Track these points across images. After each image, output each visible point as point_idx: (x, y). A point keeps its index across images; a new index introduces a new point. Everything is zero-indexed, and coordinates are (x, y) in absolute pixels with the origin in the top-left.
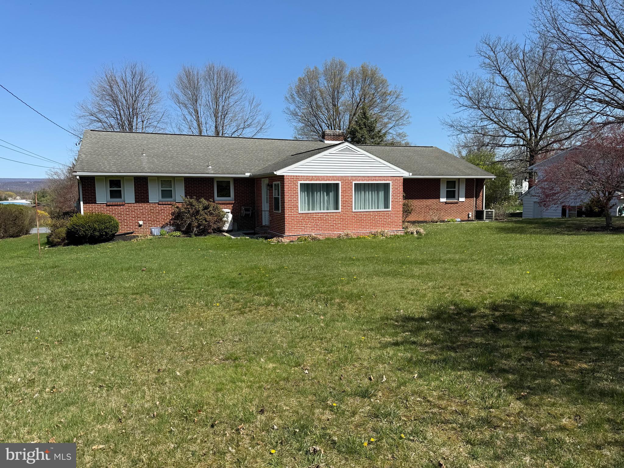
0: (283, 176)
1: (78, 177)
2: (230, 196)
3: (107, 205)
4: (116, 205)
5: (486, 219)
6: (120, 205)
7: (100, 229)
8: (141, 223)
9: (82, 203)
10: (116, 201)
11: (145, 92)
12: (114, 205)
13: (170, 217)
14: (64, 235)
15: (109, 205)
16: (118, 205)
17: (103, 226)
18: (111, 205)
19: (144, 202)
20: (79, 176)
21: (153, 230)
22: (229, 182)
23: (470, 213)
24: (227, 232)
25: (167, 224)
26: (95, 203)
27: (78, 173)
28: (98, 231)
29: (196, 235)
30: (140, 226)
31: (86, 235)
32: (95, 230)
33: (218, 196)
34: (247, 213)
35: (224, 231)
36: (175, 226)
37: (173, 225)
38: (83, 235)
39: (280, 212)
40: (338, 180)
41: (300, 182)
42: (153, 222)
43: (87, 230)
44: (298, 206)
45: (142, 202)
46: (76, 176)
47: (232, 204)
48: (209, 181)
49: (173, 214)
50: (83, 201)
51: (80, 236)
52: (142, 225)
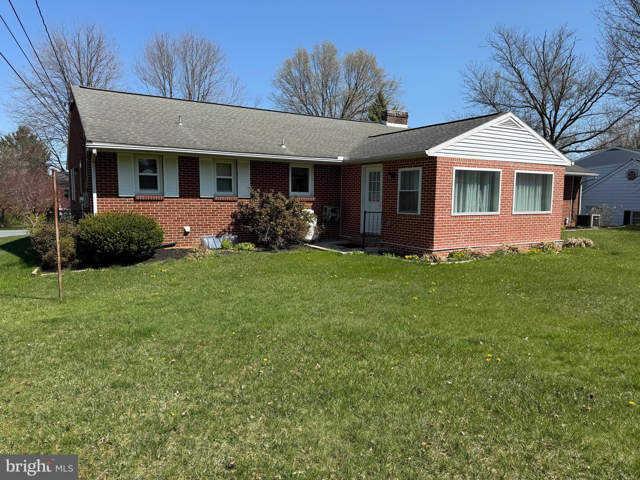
0: (436, 157)
1: (94, 151)
2: (306, 190)
3: (135, 200)
4: (150, 200)
5: (593, 226)
6: (156, 200)
7: (139, 240)
8: (188, 229)
9: (95, 195)
10: (149, 193)
11: (104, 62)
12: (147, 200)
13: (230, 220)
14: (73, 251)
15: (139, 200)
16: (153, 200)
17: (145, 235)
18: (142, 201)
19: (192, 197)
20: (97, 149)
21: (205, 240)
22: (307, 170)
23: (568, 219)
24: (312, 242)
25: (224, 230)
26: (117, 196)
27: (93, 144)
28: (136, 244)
29: (281, 248)
30: (186, 234)
31: (116, 250)
32: (131, 241)
33: (292, 191)
34: (335, 215)
35: (307, 242)
36: (236, 234)
37: (233, 232)
38: (111, 249)
39: (419, 213)
40: (499, 166)
41: (456, 168)
42: (205, 228)
43: (118, 241)
44: (450, 205)
45: (189, 197)
46: (92, 149)
47: (311, 202)
48: (282, 166)
49: (234, 216)
50: (97, 192)
51: (104, 253)
52: (188, 233)
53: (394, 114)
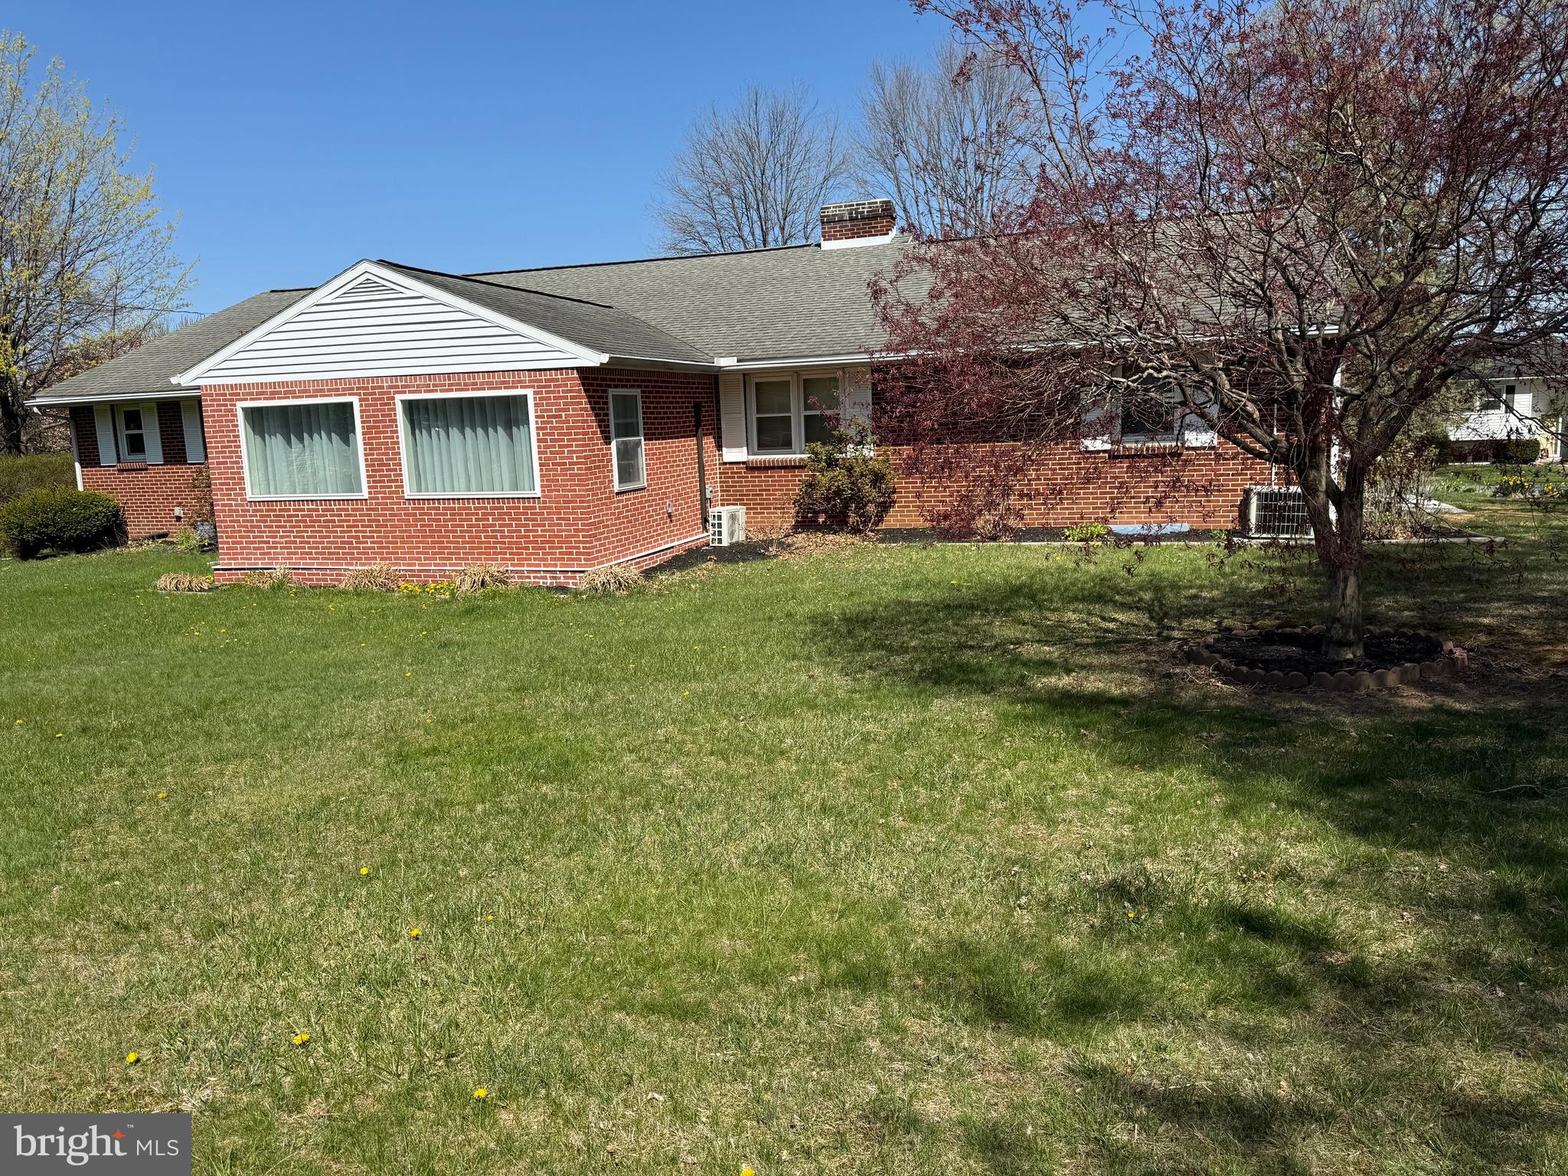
3: (118, 470)
4: (133, 470)
6: (139, 469)
8: (179, 512)
9: (78, 465)
10: (136, 459)
12: (130, 470)
15: (123, 470)
16: (136, 469)
19: (180, 463)
20: (37, 406)
30: (179, 519)
40: (350, 391)
41: (242, 405)
44: (243, 479)
45: (176, 463)
50: (81, 461)
52: (181, 517)
53: (842, 215)
